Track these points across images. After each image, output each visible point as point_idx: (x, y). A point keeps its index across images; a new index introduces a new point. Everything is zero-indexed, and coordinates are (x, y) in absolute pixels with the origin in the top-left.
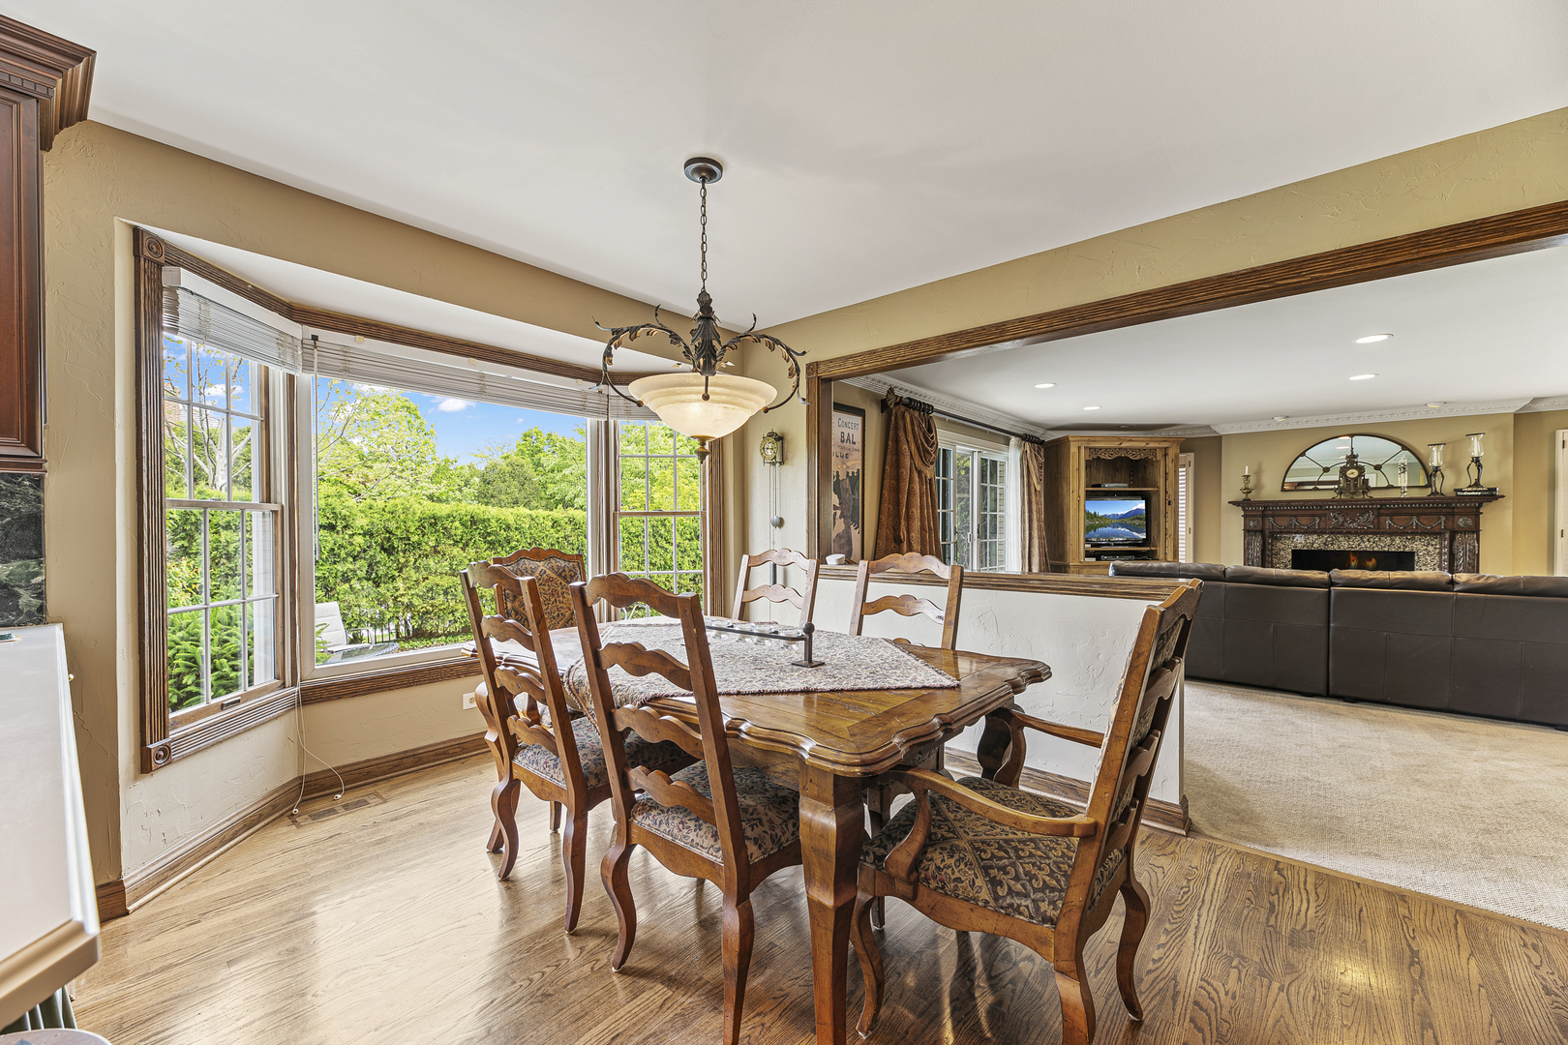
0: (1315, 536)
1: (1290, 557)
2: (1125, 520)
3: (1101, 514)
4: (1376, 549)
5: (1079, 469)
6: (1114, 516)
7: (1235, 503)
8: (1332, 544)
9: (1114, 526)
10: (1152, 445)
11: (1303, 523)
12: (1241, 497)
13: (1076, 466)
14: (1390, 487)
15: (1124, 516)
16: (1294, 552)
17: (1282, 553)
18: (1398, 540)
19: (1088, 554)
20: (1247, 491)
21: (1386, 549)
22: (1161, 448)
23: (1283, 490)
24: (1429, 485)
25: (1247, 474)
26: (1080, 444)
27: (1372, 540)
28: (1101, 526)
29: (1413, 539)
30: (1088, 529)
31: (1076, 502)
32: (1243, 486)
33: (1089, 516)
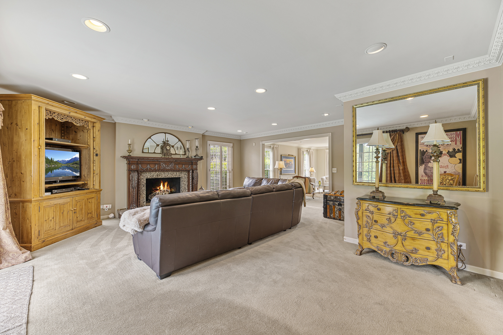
0: (154, 173)
1: (145, 182)
2: (69, 164)
3: (55, 160)
4: (172, 177)
5: (39, 124)
6: (63, 161)
7: (124, 157)
8: (159, 176)
9: (64, 168)
10: (87, 118)
11: (152, 167)
12: (127, 154)
13: (37, 121)
14: (176, 154)
15: (69, 162)
16: (147, 180)
17: (142, 180)
18: (178, 173)
19: (47, 190)
20: (130, 151)
21: (175, 177)
22: (91, 122)
23: (143, 152)
24: (185, 154)
25: (129, 143)
26: (40, 104)
27: (171, 173)
28: (56, 168)
29: (181, 173)
30: (47, 170)
31: (37, 149)
32: (128, 149)
33: (49, 161)
